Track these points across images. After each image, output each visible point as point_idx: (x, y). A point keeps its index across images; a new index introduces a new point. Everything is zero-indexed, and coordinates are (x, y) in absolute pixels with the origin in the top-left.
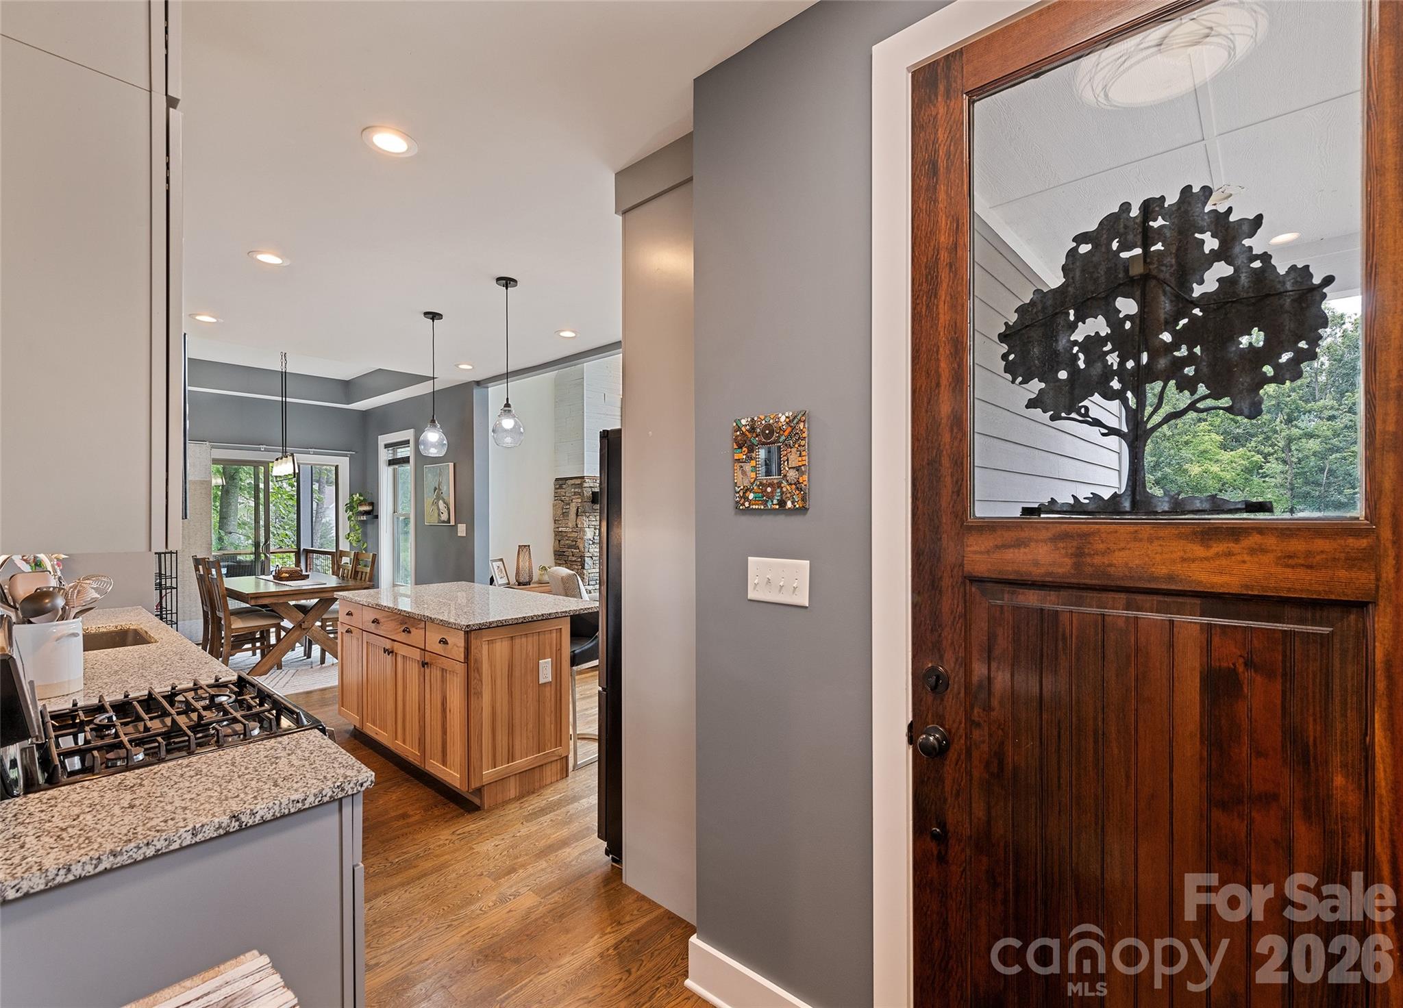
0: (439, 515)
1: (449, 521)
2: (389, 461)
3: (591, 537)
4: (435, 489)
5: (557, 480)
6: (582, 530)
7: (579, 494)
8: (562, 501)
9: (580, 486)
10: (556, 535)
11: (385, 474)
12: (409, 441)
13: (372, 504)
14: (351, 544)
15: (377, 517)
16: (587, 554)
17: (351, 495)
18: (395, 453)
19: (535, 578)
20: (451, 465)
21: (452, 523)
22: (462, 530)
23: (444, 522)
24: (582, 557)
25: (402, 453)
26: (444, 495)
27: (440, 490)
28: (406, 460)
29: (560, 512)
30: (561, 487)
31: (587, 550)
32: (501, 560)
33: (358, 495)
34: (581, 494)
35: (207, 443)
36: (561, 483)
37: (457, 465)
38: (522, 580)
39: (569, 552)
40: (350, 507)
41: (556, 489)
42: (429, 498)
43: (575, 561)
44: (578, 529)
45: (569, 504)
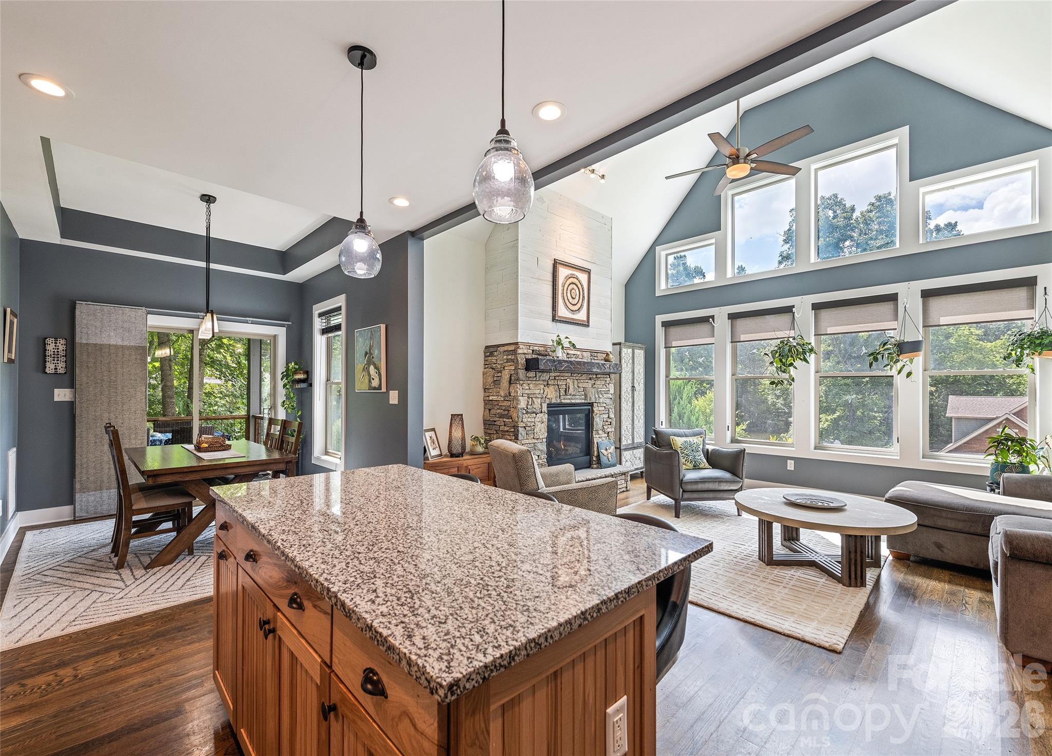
0: (370, 381)
1: (380, 388)
2: (323, 330)
3: (525, 406)
4: (366, 353)
5: (487, 347)
6: (516, 398)
7: (512, 361)
8: (493, 369)
9: (514, 352)
10: (485, 404)
11: (320, 342)
12: (341, 307)
13: (307, 373)
14: (287, 411)
15: (311, 385)
16: (521, 424)
17: (287, 364)
18: (328, 321)
19: (468, 449)
20: (383, 326)
21: (384, 389)
22: (394, 397)
23: (375, 388)
24: (516, 427)
25: (335, 321)
26: (375, 360)
27: (371, 354)
28: (338, 328)
29: (490, 380)
30: (491, 354)
31: (520, 420)
32: (433, 430)
33: (293, 364)
34: (515, 362)
35: (144, 308)
36: (490, 351)
37: (389, 327)
38: (454, 452)
39: (500, 422)
40: (286, 375)
41: (486, 356)
42: (360, 362)
43: (507, 431)
44: (510, 397)
45: (501, 372)
